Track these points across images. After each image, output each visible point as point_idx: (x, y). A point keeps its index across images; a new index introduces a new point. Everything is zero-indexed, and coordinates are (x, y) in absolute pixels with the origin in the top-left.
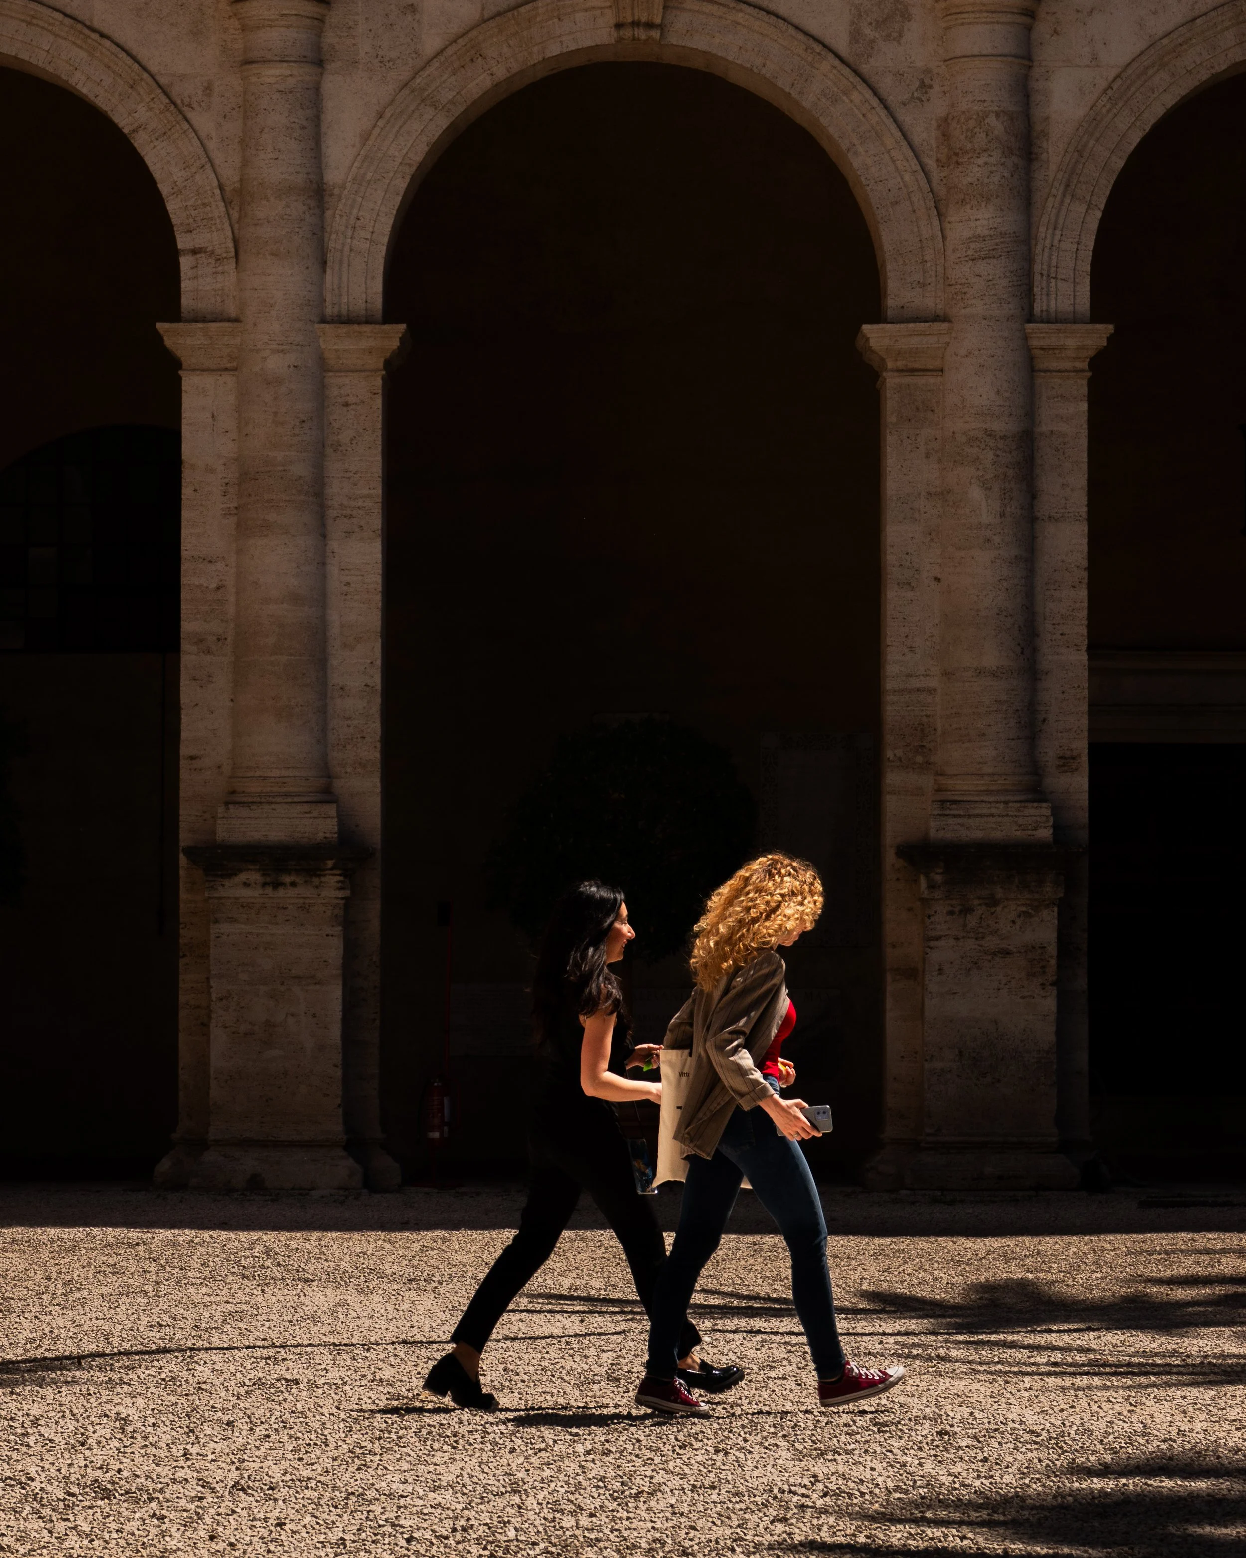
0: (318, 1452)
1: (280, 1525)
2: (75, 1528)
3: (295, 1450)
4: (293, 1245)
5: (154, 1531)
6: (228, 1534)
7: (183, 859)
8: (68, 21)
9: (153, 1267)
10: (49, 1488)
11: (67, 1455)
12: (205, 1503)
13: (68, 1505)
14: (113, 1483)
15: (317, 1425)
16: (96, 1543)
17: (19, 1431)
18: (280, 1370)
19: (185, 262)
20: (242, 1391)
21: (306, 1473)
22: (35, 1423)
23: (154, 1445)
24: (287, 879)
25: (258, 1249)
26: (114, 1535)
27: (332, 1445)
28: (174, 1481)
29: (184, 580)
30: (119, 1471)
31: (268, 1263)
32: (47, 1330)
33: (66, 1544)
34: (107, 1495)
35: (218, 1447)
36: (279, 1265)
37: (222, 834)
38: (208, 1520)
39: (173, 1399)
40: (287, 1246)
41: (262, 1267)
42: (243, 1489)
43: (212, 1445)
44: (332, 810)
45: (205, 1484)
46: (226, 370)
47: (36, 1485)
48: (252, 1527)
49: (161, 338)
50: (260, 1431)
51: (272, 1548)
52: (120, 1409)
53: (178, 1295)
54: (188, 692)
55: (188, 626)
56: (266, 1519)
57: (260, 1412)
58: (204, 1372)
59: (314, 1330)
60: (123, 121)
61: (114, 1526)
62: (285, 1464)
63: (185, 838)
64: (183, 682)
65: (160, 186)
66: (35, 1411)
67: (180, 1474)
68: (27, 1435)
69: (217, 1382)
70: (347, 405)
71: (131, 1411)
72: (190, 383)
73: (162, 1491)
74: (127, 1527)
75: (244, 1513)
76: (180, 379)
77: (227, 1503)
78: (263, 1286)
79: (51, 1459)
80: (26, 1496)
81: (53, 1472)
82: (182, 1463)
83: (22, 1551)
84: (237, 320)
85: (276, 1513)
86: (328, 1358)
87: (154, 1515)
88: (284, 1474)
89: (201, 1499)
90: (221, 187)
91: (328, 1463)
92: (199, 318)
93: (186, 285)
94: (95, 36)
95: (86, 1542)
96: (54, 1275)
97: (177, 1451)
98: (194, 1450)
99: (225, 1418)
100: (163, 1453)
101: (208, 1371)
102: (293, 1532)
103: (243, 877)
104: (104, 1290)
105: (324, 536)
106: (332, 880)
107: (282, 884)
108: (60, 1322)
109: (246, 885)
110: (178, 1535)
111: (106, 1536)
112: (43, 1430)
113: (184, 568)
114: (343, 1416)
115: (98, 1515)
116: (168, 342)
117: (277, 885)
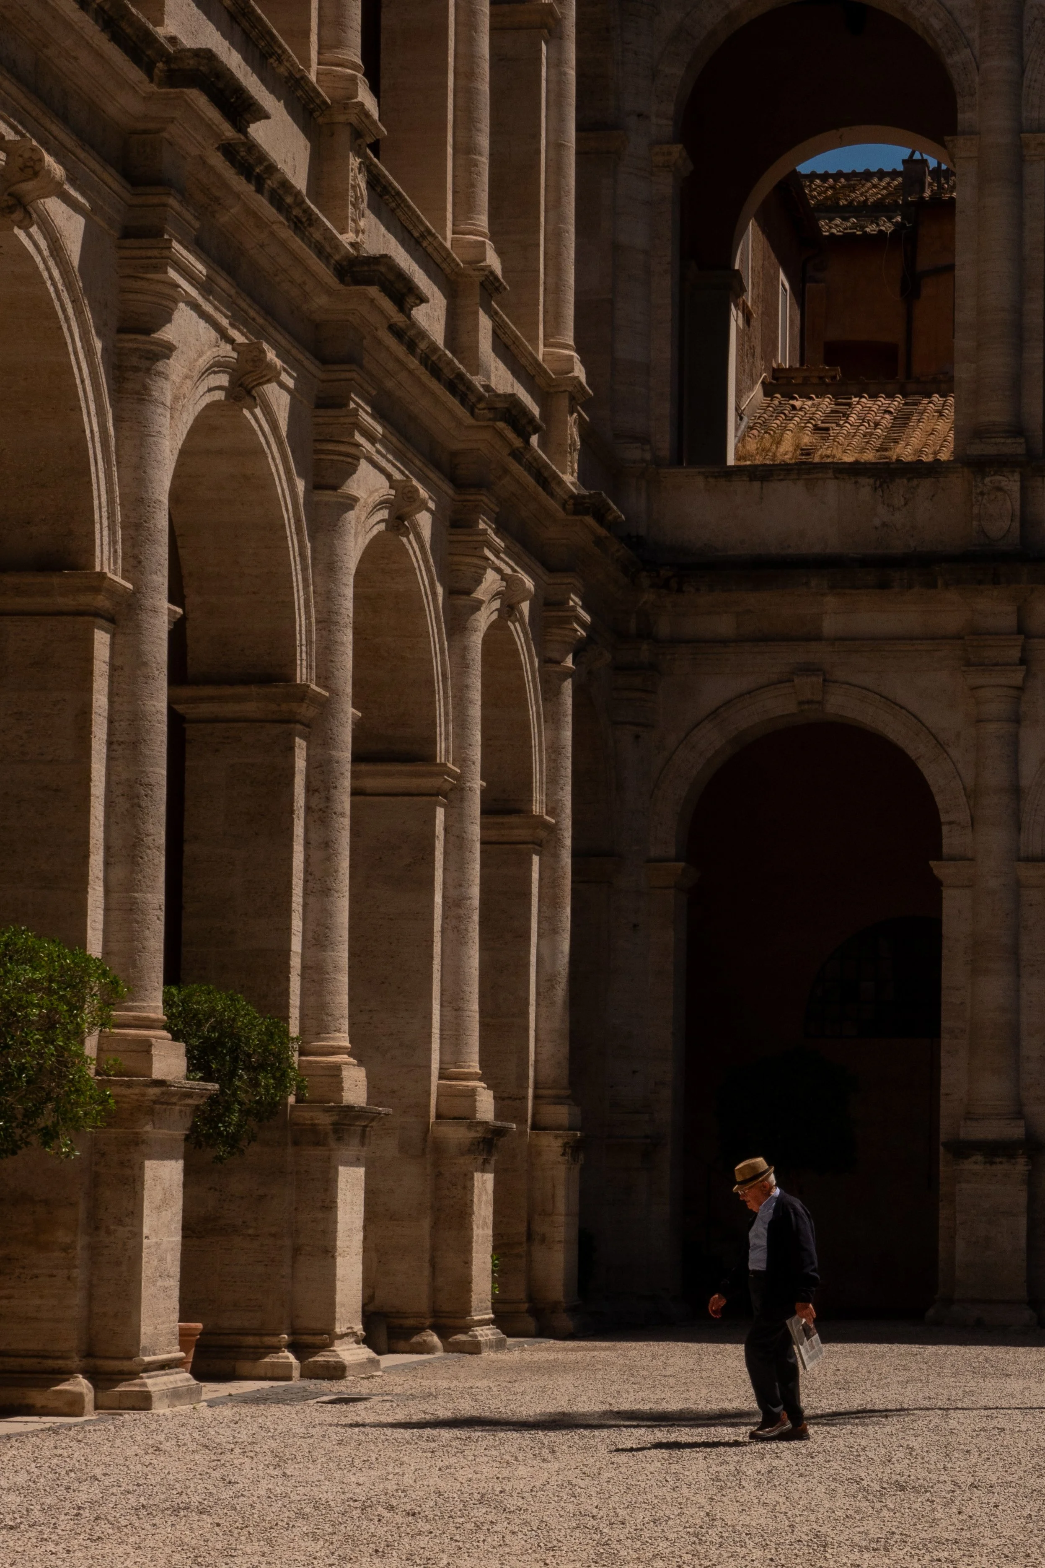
0: (1016, 1468)
1: (996, 1506)
2: (886, 1506)
3: (1003, 1466)
4: (1000, 1356)
5: (929, 1509)
6: (968, 1511)
7: (942, 1149)
8: (883, 700)
9: (925, 1367)
10: (872, 1485)
11: (881, 1467)
12: (955, 1494)
13: (881, 1494)
14: (906, 1482)
15: (1015, 1453)
16: (897, 1514)
17: (855, 1453)
18: (994, 1423)
19: (945, 829)
20: (974, 1434)
21: (1009, 1479)
22: (864, 1449)
23: (928, 1462)
24: (998, 1160)
25: (981, 1359)
26: (907, 1510)
27: (1023, 1464)
28: (939, 1482)
29: (943, 999)
30: (909, 1476)
31: (987, 1365)
32: (869, 1400)
33: (882, 1515)
34: (903, 1489)
35: (962, 1464)
36: (993, 1366)
37: (962, 1135)
38: (957, 1503)
39: (937, 1438)
40: (997, 1357)
41: (984, 1367)
42: (976, 1487)
43: (959, 1463)
44: (1022, 1123)
45: (956, 1484)
46: (967, 886)
47: (865, 1483)
48: (981, 1507)
49: (931, 869)
50: (984, 1455)
51: (992, 1518)
52: (909, 1442)
53: (939, 1382)
54: (945, 1059)
55: (945, 1024)
56: (988, 1503)
57: (984, 1445)
58: (953, 1423)
59: (1012, 1401)
60: (912, 754)
61: (907, 1505)
62: (998, 1474)
63: (943, 1138)
64: (942, 1054)
65: (932, 788)
66: (864, 1443)
67: (942, 1478)
68: (859, 1456)
69: (961, 1429)
70: (1031, 905)
71: (915, 1444)
72: (947, 893)
73: (932, 1487)
74: (914, 1506)
75: (977, 1500)
76: (942, 891)
77: (968, 1494)
78: (985, 1376)
79: (873, 1469)
80: (860, 1488)
81: (874, 1476)
82: (942, 1472)
83: (858, 1518)
84: (972, 860)
85: (994, 1500)
86: (1020, 1417)
87: (928, 1500)
88: (998, 1479)
89: (953, 1492)
90: (965, 789)
91: (1022, 1474)
92: (952, 859)
93: (945, 841)
94: (898, 708)
95: (892, 1514)
96: (872, 1370)
97: (940, 1466)
98: (949, 1465)
99: (966, 1448)
100: (932, 1467)
101: (955, 1422)
102: (1003, 1510)
103: (974, 1159)
104: (900, 1379)
105: (1019, 976)
106: (1022, 1160)
107: (995, 1163)
108: (876, 1395)
109: (976, 1163)
110: (941, 1511)
111: (903, 1511)
112: (868, 1453)
113: (943, 992)
114: (1029, 1448)
115: (898, 1500)
116: (935, 872)
117: (992, 1163)
